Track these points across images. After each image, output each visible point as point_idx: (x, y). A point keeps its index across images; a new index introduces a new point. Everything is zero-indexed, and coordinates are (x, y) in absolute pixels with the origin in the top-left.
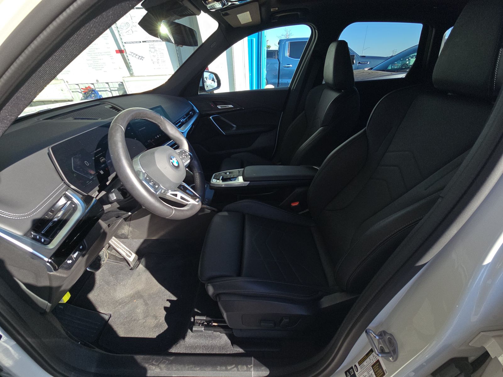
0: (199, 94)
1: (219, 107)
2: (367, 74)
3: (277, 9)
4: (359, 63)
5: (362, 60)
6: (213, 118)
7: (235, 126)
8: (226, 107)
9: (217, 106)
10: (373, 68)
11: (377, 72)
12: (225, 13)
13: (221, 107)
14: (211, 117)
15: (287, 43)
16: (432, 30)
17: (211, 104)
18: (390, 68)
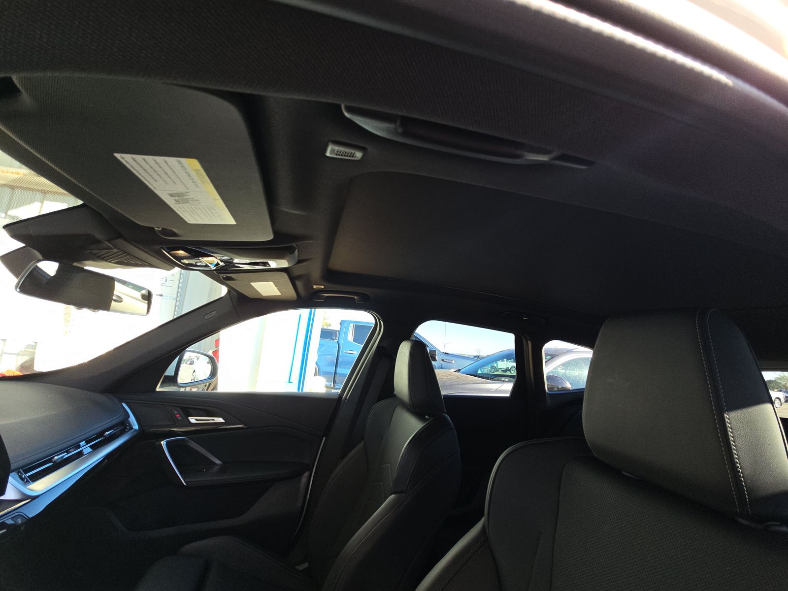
0: (158, 389)
1: (192, 420)
2: (456, 378)
3: (323, 287)
4: (443, 360)
5: (445, 357)
6: (168, 444)
7: (218, 462)
8: (209, 420)
9: (189, 418)
10: (460, 370)
11: (467, 377)
12: (227, 276)
13: (197, 420)
14: (163, 443)
15: (352, 325)
16: (528, 343)
17: (176, 413)
18: (479, 372)
